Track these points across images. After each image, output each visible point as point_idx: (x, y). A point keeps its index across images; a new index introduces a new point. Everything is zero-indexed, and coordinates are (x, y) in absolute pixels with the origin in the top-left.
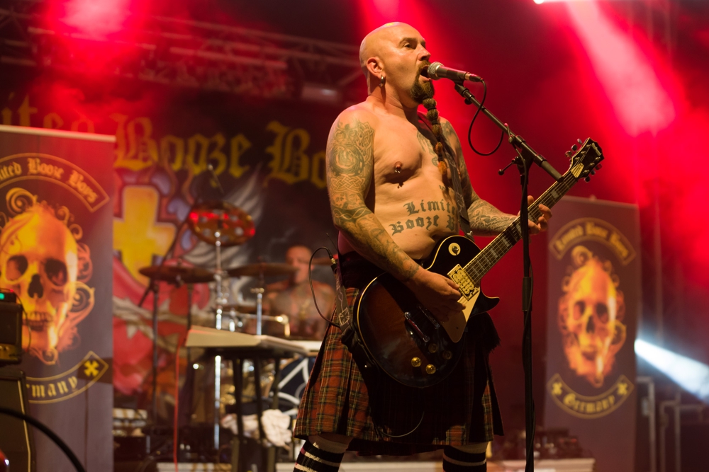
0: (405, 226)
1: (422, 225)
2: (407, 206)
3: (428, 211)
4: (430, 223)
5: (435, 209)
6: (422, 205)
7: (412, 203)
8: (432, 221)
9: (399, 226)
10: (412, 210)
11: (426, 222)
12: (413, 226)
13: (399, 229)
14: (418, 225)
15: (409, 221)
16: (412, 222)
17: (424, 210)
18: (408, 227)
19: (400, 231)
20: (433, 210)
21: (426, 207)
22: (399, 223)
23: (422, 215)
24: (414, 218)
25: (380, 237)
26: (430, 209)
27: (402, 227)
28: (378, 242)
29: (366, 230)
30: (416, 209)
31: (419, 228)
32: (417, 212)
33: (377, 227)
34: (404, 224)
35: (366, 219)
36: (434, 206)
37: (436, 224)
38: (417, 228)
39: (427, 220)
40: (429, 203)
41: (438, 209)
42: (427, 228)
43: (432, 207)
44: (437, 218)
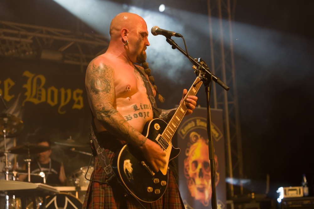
0: (133, 117)
1: (142, 116)
2: (133, 107)
3: (144, 109)
4: (145, 115)
5: (147, 109)
6: (141, 106)
7: (136, 105)
8: (146, 114)
9: (130, 117)
10: (136, 109)
12: (137, 117)
13: (130, 118)
14: (140, 116)
15: (135, 114)
16: (136, 115)
17: (142, 109)
18: (135, 117)
19: (130, 120)
20: (146, 109)
21: (143, 107)
22: (129, 115)
23: (141, 111)
24: (137, 112)
25: (124, 124)
26: (145, 108)
27: (131, 118)
28: (124, 127)
29: (117, 121)
30: (138, 108)
31: (141, 117)
32: (139, 110)
33: (122, 119)
35: (115, 115)
37: (148, 116)
38: (139, 118)
39: (144, 114)
40: (144, 105)
41: (149, 109)
42: (144, 118)
43: (146, 107)
44: (148, 113)
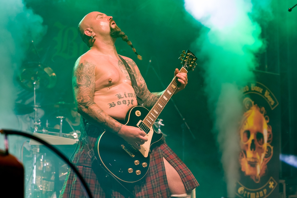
0: (116, 104)
2: (117, 96)
3: (128, 97)
4: (129, 103)
5: (131, 97)
6: (125, 94)
7: (120, 94)
8: (130, 102)
10: (120, 97)
11: (127, 102)
12: (121, 104)
14: (123, 103)
15: (118, 102)
16: (120, 102)
17: (126, 97)
18: (118, 104)
19: (114, 106)
21: (127, 95)
23: (125, 99)
24: (121, 100)
29: (94, 111)
31: (124, 105)
32: (123, 98)
34: (116, 103)
36: (131, 95)
37: (132, 104)
39: (128, 102)
40: (128, 94)
41: (133, 97)
42: (128, 105)
43: (130, 96)
44: (132, 101)
